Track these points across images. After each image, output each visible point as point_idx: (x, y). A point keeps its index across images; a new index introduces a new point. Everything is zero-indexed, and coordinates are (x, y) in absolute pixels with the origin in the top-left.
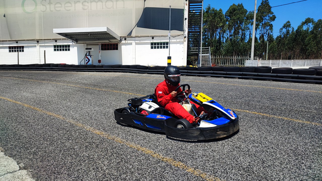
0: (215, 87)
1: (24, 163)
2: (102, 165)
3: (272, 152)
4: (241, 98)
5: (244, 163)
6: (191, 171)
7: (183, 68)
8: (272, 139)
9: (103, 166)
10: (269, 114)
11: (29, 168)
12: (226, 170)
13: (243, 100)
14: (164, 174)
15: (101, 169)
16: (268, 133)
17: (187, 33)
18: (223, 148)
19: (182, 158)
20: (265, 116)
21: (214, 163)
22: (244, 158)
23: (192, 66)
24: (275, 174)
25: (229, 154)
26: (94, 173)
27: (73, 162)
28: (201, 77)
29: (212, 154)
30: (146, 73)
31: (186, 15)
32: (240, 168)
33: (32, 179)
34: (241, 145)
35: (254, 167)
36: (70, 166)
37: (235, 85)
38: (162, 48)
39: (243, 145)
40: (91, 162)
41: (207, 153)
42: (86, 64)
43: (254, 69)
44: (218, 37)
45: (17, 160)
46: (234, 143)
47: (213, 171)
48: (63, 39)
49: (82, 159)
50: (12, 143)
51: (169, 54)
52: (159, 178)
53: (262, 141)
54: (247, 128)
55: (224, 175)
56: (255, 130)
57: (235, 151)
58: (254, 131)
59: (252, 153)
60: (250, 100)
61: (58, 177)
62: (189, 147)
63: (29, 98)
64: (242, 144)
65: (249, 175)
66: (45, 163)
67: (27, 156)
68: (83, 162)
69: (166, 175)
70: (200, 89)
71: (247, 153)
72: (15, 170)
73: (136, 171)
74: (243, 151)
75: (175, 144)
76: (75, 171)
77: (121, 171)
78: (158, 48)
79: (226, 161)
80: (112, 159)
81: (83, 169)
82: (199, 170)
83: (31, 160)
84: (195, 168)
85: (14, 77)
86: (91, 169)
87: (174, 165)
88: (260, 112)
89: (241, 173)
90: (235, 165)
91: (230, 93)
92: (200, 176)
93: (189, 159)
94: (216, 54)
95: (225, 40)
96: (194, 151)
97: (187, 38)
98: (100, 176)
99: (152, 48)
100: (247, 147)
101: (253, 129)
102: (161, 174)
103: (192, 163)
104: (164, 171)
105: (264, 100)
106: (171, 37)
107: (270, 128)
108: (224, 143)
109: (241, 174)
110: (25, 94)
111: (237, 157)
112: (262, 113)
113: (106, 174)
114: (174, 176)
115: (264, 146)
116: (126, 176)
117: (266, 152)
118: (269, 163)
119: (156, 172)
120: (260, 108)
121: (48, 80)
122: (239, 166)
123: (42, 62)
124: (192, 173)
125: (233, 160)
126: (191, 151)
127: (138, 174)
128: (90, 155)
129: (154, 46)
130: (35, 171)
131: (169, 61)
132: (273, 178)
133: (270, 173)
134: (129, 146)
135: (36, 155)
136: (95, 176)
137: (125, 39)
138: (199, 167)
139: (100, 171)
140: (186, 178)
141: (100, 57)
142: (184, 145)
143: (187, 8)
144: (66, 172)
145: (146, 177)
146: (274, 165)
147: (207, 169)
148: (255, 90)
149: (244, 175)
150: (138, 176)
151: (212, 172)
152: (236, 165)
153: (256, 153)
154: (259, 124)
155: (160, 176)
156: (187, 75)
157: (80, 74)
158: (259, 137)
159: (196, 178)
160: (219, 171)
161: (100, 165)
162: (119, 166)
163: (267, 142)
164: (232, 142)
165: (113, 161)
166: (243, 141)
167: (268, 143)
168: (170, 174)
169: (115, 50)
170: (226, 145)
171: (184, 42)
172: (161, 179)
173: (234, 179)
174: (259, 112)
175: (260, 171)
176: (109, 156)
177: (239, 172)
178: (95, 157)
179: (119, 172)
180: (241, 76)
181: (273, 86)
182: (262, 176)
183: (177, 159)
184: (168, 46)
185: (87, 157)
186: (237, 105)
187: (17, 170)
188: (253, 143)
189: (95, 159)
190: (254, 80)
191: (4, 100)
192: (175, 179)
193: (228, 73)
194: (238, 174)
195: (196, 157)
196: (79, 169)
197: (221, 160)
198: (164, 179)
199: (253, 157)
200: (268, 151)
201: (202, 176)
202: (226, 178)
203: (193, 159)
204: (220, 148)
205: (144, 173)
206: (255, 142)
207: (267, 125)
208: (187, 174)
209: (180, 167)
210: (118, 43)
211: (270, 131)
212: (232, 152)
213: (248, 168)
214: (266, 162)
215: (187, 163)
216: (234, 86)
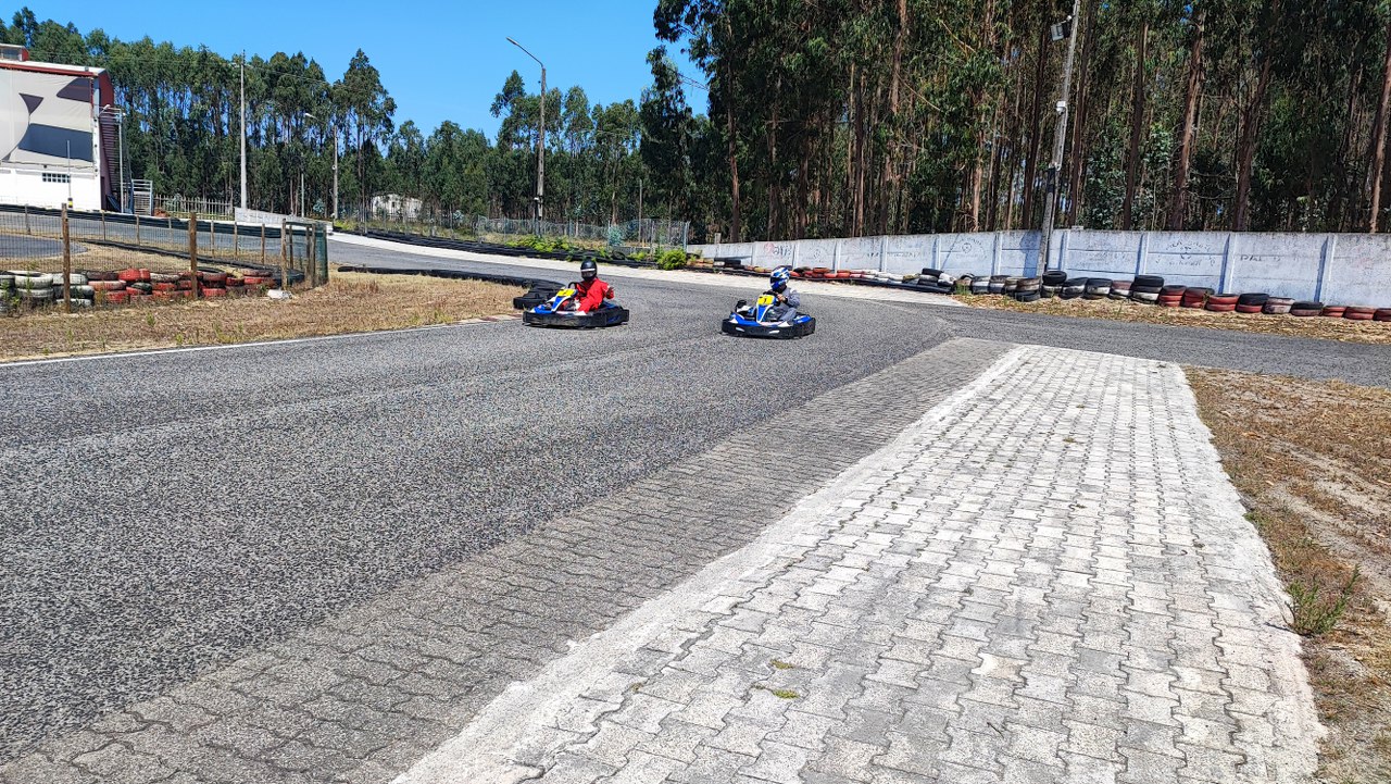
7: (94, 213)
17: (99, 165)
23: (109, 211)
31: (96, 140)
38: (60, 182)
51: (69, 191)
78: (54, 181)
97: (99, 172)
99: (45, 180)
129: (47, 178)
143: (96, 131)
171: (95, 177)
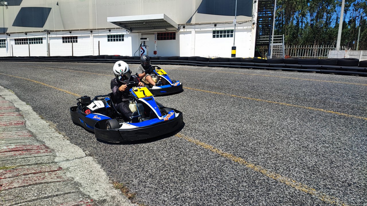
0: (286, 82)
1: (89, 150)
2: (161, 156)
3: (344, 153)
4: (316, 96)
5: (309, 163)
6: (251, 167)
7: (249, 60)
8: (346, 140)
9: (163, 157)
10: (348, 113)
11: (94, 155)
12: (288, 168)
13: (318, 97)
14: (223, 167)
15: (160, 160)
16: (343, 133)
17: (256, 18)
18: (288, 146)
19: (242, 154)
20: (343, 116)
21: (276, 160)
22: (311, 158)
23: (260, 58)
24: (343, 175)
25: (294, 153)
26: (154, 163)
27: (134, 152)
28: (271, 71)
29: (275, 152)
30: (206, 66)
32: (304, 167)
33: (98, 165)
34: (309, 145)
35: (320, 166)
36: (132, 156)
37: (311, 80)
38: (225, 37)
39: (311, 145)
40: (151, 153)
41: (270, 151)
42: (140, 55)
43: (337, 62)
44: (295, 22)
45: (83, 148)
46: (301, 142)
47: (275, 167)
48: (116, 28)
49: (143, 150)
50: (76, 133)
51: (234, 43)
52: (218, 171)
53: (334, 142)
54: (319, 128)
55: (286, 172)
56: (328, 130)
57: (302, 151)
58: (326, 131)
59: (320, 153)
60: (327, 98)
61: (122, 164)
62: (250, 144)
63: (86, 90)
64: (311, 143)
65: (313, 174)
66: (108, 152)
67: (91, 144)
68: (143, 153)
69: (225, 169)
70: (267, 85)
71: (315, 153)
72: (82, 156)
73: (195, 164)
74: (310, 151)
75: (236, 140)
76: (136, 160)
77: (180, 163)
78: (221, 36)
79: (290, 160)
80: (171, 151)
81: (144, 159)
82: (260, 166)
83: (96, 148)
84: (255, 165)
85: (70, 69)
86: (151, 159)
87: (234, 160)
88: (338, 111)
89: (304, 171)
90: (299, 164)
91: (304, 90)
92: (261, 171)
93: (250, 155)
94: (292, 43)
95: (304, 25)
96: (256, 148)
97: (256, 25)
98: (160, 166)
99: (214, 37)
100: (316, 147)
101: (325, 129)
102: (220, 168)
103: (253, 160)
104: (224, 165)
105: (344, 97)
106: (236, 24)
107: (346, 128)
108: (289, 142)
109: (304, 173)
110: (82, 87)
111: (302, 156)
112: (339, 113)
113: (166, 164)
114: (233, 170)
115: (335, 147)
116: (186, 168)
117: (337, 153)
118: (338, 164)
119: (215, 166)
120: (337, 106)
121: (103, 73)
122: (304, 165)
123: (96, 54)
124: (252, 168)
125: (298, 158)
126: (253, 148)
127: (197, 167)
128: (149, 147)
129: (216, 34)
130: (100, 158)
131: (233, 52)
132: (340, 178)
133: (337, 173)
134: (188, 140)
135: (99, 144)
136: (155, 165)
137: (184, 27)
138: (260, 163)
139: (160, 162)
140: (246, 172)
141: (156, 48)
142: (246, 142)
144: (128, 160)
145: (205, 170)
146: (343, 166)
147: (268, 165)
148: (335, 86)
149: (308, 173)
150: (197, 168)
151: (273, 169)
152: (301, 163)
153: (325, 153)
154: (334, 124)
155: (219, 169)
156: (254, 68)
157: (135, 66)
158: (331, 138)
159: (256, 173)
160: (281, 168)
161: (159, 156)
162: (178, 158)
163: (339, 143)
164: (299, 142)
165: (172, 153)
166: (312, 141)
167: (341, 144)
168: (229, 168)
169: (172, 39)
170: (292, 144)
171: (252, 29)
172: (220, 172)
173: (297, 176)
174: (336, 111)
175: (326, 170)
176: (168, 149)
177: (303, 170)
178: (155, 149)
179: (178, 163)
180: (320, 70)
181: (359, 82)
182: (328, 176)
183: (237, 154)
184: (233, 35)
185: (147, 148)
186: (310, 103)
187: (84, 156)
188: (323, 144)
189: (154, 151)
190: (336, 74)
191: (63, 92)
192: (234, 172)
193: (303, 67)
194: (301, 172)
195: (257, 154)
196: (140, 159)
197: (284, 158)
198: (223, 172)
199: (321, 157)
200: (340, 152)
201: (263, 172)
202: (287, 175)
203: (254, 156)
204: (284, 147)
205: (203, 166)
206: (326, 142)
207: (343, 125)
208: (247, 169)
209: (240, 163)
210: (176, 32)
211: (346, 132)
212: (298, 151)
213: (313, 167)
214: (335, 162)
215: (248, 160)
216: (309, 81)
